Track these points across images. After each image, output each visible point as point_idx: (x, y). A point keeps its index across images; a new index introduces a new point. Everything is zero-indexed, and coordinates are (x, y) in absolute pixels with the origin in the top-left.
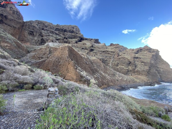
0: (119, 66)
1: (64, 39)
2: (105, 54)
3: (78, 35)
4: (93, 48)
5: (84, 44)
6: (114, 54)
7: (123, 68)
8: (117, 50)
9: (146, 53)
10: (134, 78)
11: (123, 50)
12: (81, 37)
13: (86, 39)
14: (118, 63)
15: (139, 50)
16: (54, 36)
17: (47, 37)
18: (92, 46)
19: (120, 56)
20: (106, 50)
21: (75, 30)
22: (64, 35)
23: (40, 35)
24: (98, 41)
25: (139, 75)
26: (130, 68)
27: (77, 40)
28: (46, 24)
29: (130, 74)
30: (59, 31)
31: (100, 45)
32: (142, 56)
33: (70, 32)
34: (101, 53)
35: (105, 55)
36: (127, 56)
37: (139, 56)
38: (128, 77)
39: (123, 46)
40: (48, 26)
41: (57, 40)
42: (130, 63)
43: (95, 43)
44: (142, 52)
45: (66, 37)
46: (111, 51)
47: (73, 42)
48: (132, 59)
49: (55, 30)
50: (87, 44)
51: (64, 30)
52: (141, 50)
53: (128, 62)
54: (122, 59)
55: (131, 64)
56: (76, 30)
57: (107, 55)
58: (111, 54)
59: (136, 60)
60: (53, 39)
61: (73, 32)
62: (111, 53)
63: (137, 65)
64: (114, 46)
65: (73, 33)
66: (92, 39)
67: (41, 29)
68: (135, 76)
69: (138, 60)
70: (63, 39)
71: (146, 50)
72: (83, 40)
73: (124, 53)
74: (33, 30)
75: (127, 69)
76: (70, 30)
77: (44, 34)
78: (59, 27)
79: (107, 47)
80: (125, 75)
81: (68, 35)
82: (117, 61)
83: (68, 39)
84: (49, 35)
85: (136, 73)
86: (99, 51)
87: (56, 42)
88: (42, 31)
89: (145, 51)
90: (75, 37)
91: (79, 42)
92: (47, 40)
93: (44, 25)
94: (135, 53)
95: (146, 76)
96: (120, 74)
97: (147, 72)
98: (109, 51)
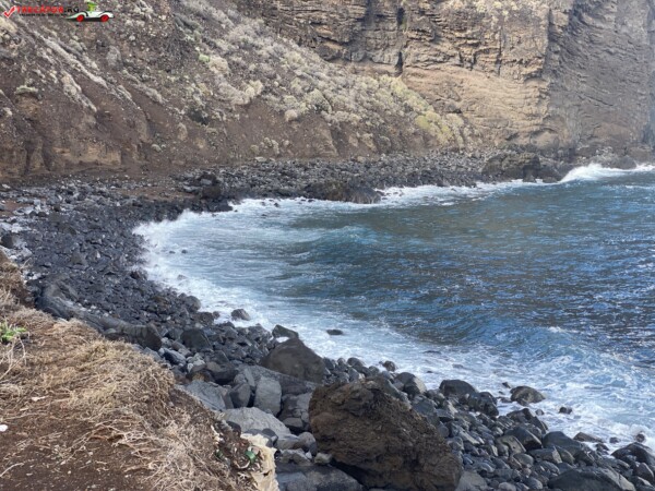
29: (392, 55)
38: (364, 82)
68: (431, 78)
80: (333, 60)
85: (446, 47)
95: (530, 77)
96: (267, 46)
97: (552, 38)
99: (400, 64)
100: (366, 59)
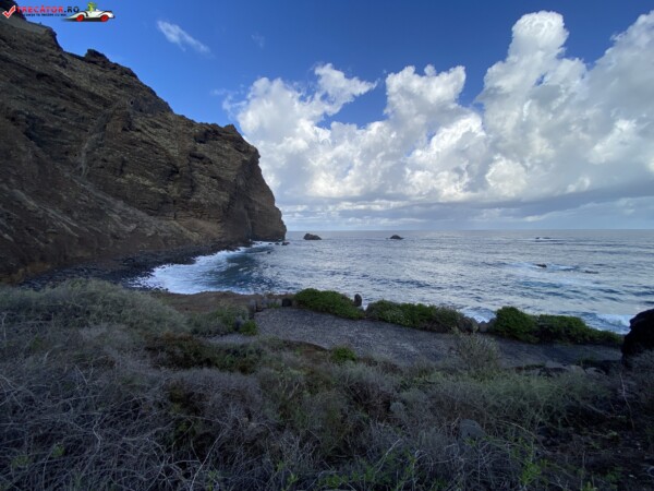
0: (128, 176)
2: (53, 94)
6: (107, 111)
7: (143, 185)
8: (124, 99)
9: (229, 151)
10: (182, 228)
11: (152, 112)
14: (123, 163)
15: (208, 131)
19: (138, 130)
20: (59, 74)
25: (200, 218)
26: (174, 190)
29: (172, 214)
32: (216, 157)
34: (21, 76)
35: (51, 100)
36: (168, 141)
37: (206, 154)
38: (164, 223)
39: (152, 92)
42: (172, 173)
44: (219, 143)
46: (92, 90)
48: (183, 158)
52: (216, 133)
53: (168, 164)
54: (145, 146)
55: (178, 176)
57: (62, 103)
58: (87, 108)
59: (196, 164)
62: (88, 102)
63: (196, 185)
64: (110, 74)
68: (187, 221)
69: (203, 166)
71: (231, 140)
73: (157, 126)
75: (162, 191)
79: (68, 58)
80: (152, 215)
82: (120, 149)
85: (191, 213)
89: (226, 143)
94: (195, 138)
95: (218, 222)
97: (224, 212)
98: (77, 88)
100: (163, 215)
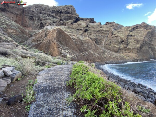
0: (111, 45)
1: (61, 21)
2: (100, 33)
3: (73, 15)
4: (87, 29)
5: (79, 25)
6: (108, 33)
7: (115, 46)
8: (112, 29)
9: (142, 30)
10: (124, 56)
11: (118, 29)
12: (76, 17)
13: (82, 19)
14: (111, 42)
15: (134, 27)
16: (51, 19)
17: (45, 20)
18: (87, 26)
19: (114, 34)
20: (101, 29)
21: (70, 10)
22: (60, 16)
23: (39, 19)
24: (94, 20)
25: (129, 52)
26: (122, 46)
27: (72, 21)
28: (43, 7)
30: (56, 13)
31: (95, 24)
32: (137, 34)
33: (65, 13)
34: (95, 32)
35: (99, 35)
36: (121, 34)
37: (133, 34)
38: (119, 54)
39: (118, 24)
40: (45, 9)
41: (54, 22)
42: (122, 42)
43: (90, 22)
44: (138, 29)
45: (62, 18)
46: (106, 30)
47: (69, 23)
48: (125, 37)
49: (52, 13)
50: (82, 24)
51: (60, 12)
52: (137, 27)
53: (121, 40)
54: (115, 37)
56: (72, 10)
57: (101, 34)
58: (105, 34)
59: (129, 38)
60: (50, 22)
61: (69, 12)
62: (105, 32)
63: (129, 44)
64: (110, 25)
65: (68, 14)
66: (87, 19)
67: (39, 13)
68: (125, 54)
69: (131, 38)
70: (59, 22)
71: (143, 27)
72: (79, 20)
73: (119, 32)
74: (32, 14)
75: (119, 47)
76: (65, 11)
77: (42, 18)
78: (55, 8)
79: (102, 26)
80: (116, 53)
81: (64, 17)
82: (110, 40)
83: (64, 20)
84: (47, 19)
85: (127, 51)
86: (93, 31)
87: (53, 25)
88: (40, 14)
89: (141, 28)
90: (70, 18)
91: (75, 23)
92: (46, 24)
93: (41, 8)
94: (130, 31)
95: (136, 53)
96: (110, 52)
97: (138, 50)
98: (103, 31)
99: (122, 53)
100: (119, 53)
